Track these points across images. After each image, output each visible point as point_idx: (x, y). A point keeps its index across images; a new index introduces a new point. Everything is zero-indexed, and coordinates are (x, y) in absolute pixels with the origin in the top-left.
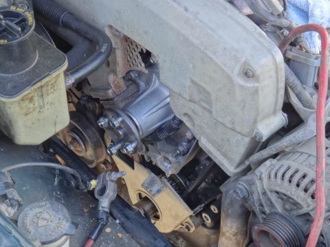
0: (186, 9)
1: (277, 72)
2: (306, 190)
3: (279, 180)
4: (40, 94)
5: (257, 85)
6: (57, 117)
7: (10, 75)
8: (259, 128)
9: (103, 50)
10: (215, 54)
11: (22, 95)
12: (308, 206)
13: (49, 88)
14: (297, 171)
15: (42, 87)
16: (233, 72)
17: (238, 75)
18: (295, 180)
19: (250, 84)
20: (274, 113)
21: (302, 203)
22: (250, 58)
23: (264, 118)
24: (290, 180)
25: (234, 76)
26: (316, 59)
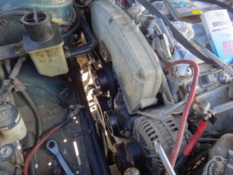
0: (124, 36)
1: (156, 79)
3: (144, 132)
5: (143, 82)
6: (60, 68)
8: (141, 102)
12: (150, 147)
13: (53, 53)
14: (151, 128)
15: (47, 50)
16: (134, 72)
17: (136, 74)
18: (149, 132)
19: (140, 81)
20: (151, 97)
21: (148, 145)
22: (144, 68)
23: (145, 98)
24: (147, 131)
25: (134, 74)
26: (179, 82)
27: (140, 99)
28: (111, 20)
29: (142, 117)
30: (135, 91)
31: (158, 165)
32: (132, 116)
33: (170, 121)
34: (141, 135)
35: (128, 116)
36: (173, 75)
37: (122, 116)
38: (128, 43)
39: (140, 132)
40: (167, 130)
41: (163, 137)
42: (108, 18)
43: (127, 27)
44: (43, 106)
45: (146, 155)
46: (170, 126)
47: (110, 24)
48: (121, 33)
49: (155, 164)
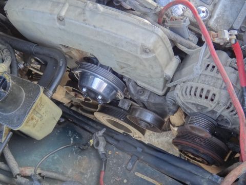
0: (94, 26)
1: (163, 41)
2: (206, 98)
4: (36, 113)
5: (154, 55)
6: (53, 115)
7: (13, 112)
8: (166, 73)
9: (61, 64)
10: (122, 46)
11: (26, 120)
12: (211, 107)
13: (39, 107)
14: (197, 88)
15: (34, 109)
16: (137, 54)
17: (141, 54)
18: (198, 94)
19: (150, 56)
20: (171, 59)
21: (207, 106)
22: (143, 42)
23: (166, 66)
24: (195, 95)
25: (139, 55)
26: (185, 22)
27: (162, 71)
28: (61, 19)
29: (178, 87)
30: (152, 68)
31: (231, 116)
32: (165, 95)
33: (208, 66)
34: (192, 104)
35: (161, 98)
36: (172, 19)
37: (154, 104)
38: (106, 31)
39: (190, 101)
40: (212, 77)
41: (214, 86)
42: (55, 20)
43: (88, 14)
44: (71, 170)
45: (214, 117)
46: (212, 70)
47: (64, 25)
48: (87, 26)
49: (229, 117)
